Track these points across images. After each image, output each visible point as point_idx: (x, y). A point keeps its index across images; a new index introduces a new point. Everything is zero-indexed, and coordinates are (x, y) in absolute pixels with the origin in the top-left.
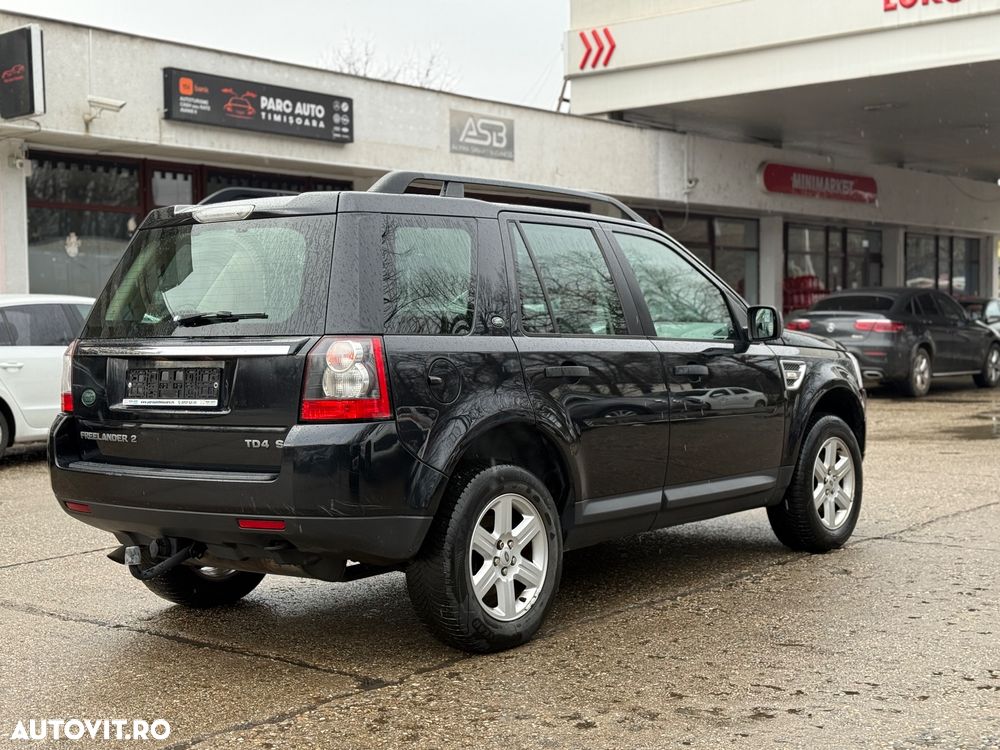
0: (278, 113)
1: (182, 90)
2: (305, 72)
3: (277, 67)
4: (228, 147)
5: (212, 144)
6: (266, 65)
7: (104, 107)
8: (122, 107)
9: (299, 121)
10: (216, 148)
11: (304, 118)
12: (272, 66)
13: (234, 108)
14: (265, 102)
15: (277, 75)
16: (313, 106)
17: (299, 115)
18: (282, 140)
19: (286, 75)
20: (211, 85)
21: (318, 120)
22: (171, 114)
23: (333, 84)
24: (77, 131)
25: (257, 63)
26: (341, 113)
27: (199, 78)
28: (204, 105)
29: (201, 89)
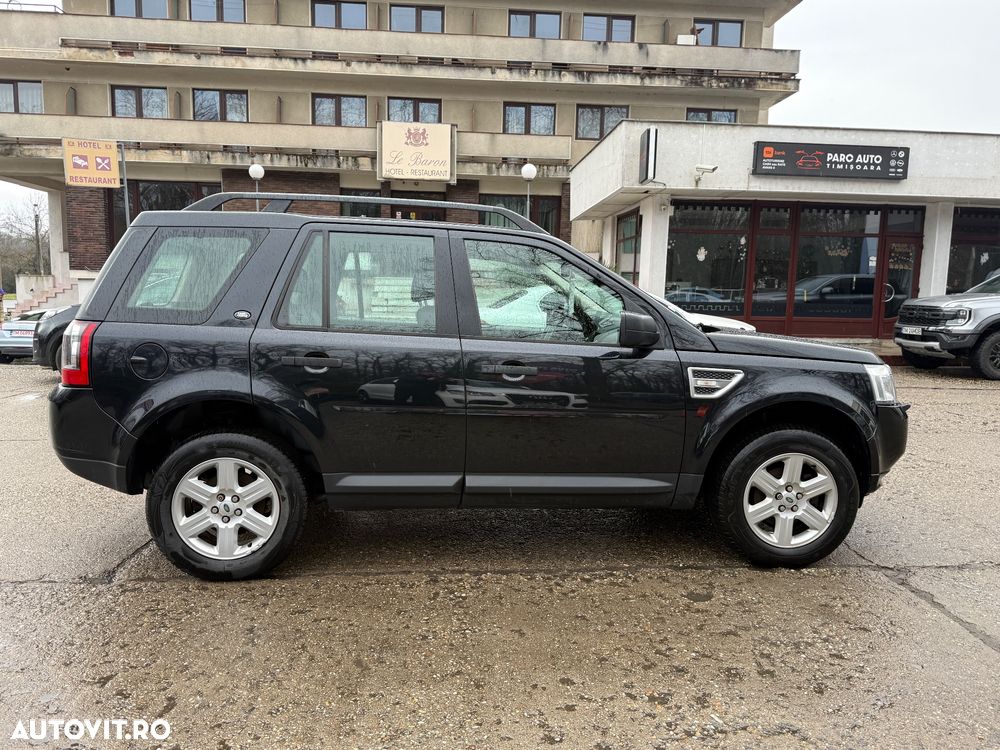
0: (840, 163)
1: (765, 155)
2: (871, 133)
3: (845, 132)
4: (799, 188)
5: (787, 187)
6: (837, 132)
7: (704, 171)
8: (714, 170)
9: (859, 167)
10: (790, 190)
11: (863, 164)
12: (841, 132)
13: (804, 163)
14: (830, 157)
15: (845, 137)
16: (872, 156)
17: (859, 163)
18: (844, 181)
19: (853, 137)
20: (788, 150)
21: (876, 165)
22: (757, 171)
23: (895, 139)
24: (691, 186)
25: (829, 131)
26: (897, 159)
27: (778, 146)
28: (781, 163)
29: (779, 153)
